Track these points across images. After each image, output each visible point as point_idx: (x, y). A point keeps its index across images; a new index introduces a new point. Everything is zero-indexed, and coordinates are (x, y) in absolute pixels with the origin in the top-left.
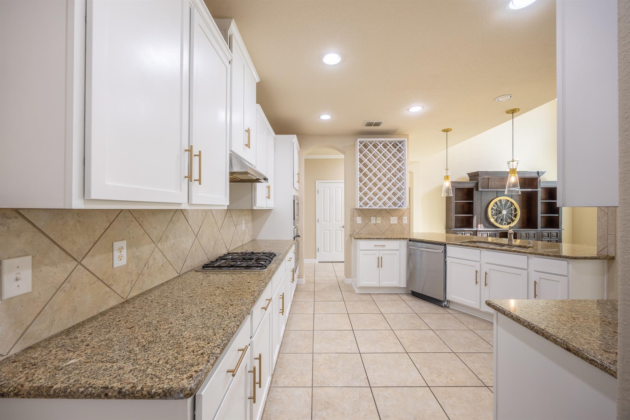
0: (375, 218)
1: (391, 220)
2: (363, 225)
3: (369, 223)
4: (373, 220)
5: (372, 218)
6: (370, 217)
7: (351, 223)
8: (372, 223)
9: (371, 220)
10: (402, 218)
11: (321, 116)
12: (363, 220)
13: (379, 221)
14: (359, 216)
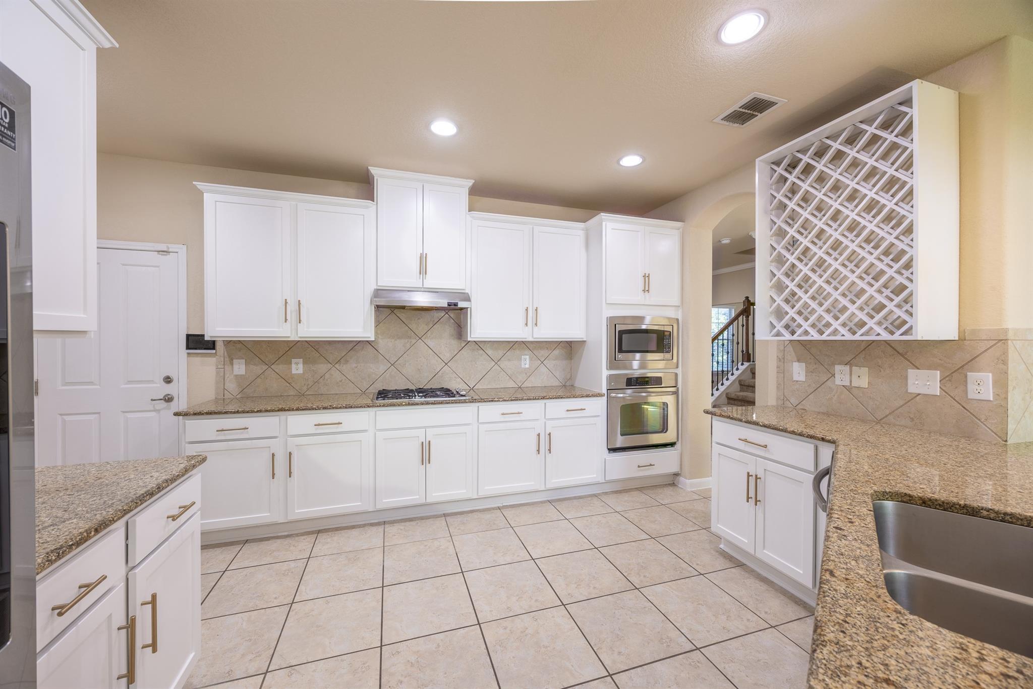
0: (847, 367)
1: (910, 382)
2: (809, 386)
3: (829, 383)
4: (842, 376)
5: (838, 368)
6: (833, 364)
7: (777, 377)
8: (838, 382)
9: (834, 375)
10: (966, 376)
11: (621, 159)
12: (809, 372)
13: (862, 378)
14: (799, 361)
